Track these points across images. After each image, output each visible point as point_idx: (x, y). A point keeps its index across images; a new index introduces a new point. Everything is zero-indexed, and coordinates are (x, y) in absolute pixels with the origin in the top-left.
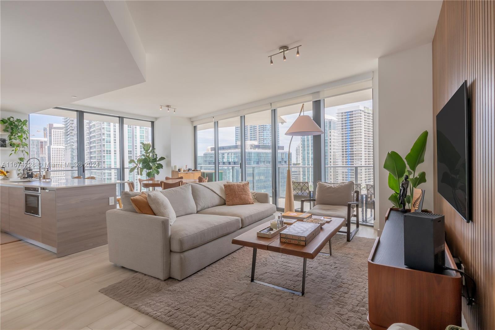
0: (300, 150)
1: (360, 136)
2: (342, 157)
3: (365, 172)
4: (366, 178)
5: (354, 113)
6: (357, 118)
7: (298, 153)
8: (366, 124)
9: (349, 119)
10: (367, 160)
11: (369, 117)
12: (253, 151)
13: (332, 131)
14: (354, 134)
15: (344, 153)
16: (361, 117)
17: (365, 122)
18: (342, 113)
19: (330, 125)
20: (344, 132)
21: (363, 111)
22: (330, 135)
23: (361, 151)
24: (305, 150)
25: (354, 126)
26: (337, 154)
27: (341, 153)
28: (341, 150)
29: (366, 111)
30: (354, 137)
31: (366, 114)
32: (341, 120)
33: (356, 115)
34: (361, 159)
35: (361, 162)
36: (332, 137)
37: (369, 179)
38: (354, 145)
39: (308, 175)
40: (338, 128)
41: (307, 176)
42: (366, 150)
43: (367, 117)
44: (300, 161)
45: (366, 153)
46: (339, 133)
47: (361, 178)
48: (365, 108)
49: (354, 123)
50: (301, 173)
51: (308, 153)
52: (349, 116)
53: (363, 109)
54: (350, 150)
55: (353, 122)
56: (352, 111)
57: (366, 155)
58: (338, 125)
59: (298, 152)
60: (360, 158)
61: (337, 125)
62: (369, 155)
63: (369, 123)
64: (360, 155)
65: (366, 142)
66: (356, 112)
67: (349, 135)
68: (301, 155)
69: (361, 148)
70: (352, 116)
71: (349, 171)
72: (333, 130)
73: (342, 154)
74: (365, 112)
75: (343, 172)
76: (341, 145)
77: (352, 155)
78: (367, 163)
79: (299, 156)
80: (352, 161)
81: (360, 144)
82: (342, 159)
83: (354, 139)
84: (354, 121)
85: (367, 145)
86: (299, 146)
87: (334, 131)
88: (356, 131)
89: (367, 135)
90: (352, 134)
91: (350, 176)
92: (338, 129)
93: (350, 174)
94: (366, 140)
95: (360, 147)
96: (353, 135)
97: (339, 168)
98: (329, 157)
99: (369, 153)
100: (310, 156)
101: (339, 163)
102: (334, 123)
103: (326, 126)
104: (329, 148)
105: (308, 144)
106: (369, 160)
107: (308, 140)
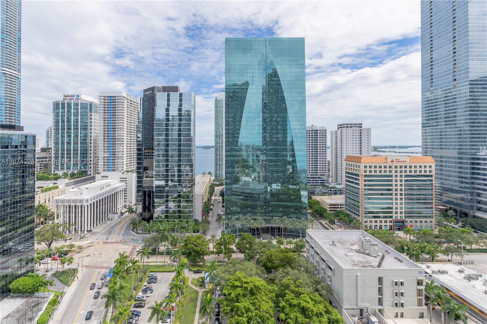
0: (53, 133)
1: (122, 122)
2: (104, 141)
4: (128, 162)
5: (117, 98)
6: (120, 103)
7: (49, 136)
9: (111, 104)
10: (129, 145)
11: (131, 105)
13: (93, 114)
15: (106, 137)
16: (124, 104)
17: (128, 108)
18: (105, 97)
19: (91, 108)
20: (106, 117)
21: (125, 98)
22: (91, 119)
23: (123, 136)
24: (59, 132)
25: (117, 111)
26: (98, 138)
27: (103, 137)
28: (103, 135)
29: (129, 98)
30: (117, 122)
31: (128, 101)
32: (103, 103)
33: (119, 101)
34: (123, 144)
35: (123, 146)
36: (93, 121)
38: (117, 130)
40: (101, 111)
41: (61, 162)
42: (128, 135)
43: (129, 104)
44: (52, 145)
45: (128, 138)
46: (100, 117)
47: (123, 162)
48: (128, 96)
49: (117, 109)
50: (53, 159)
51: (63, 136)
52: (112, 101)
53: (126, 96)
54: (112, 135)
56: (115, 97)
57: (128, 140)
58: (100, 109)
59: (50, 134)
60: (122, 142)
61: (98, 109)
62: (131, 140)
63: (131, 110)
64: (122, 140)
65: (128, 128)
66: (119, 98)
67: (111, 119)
68: (53, 138)
69: (123, 134)
71: (111, 156)
73: (104, 139)
74: (127, 99)
75: (104, 157)
76: (103, 130)
77: (114, 140)
78: (129, 148)
80: (114, 145)
81: (122, 129)
83: (116, 124)
84: (117, 106)
86: (51, 128)
87: (95, 114)
88: (118, 117)
89: (129, 121)
90: (114, 119)
91: (111, 161)
92: (99, 113)
93: (111, 158)
94: (128, 126)
95: (122, 132)
96: (115, 121)
97: (100, 153)
98: (89, 141)
99: (131, 138)
100: (66, 139)
101: (100, 148)
102: (96, 106)
103: (86, 108)
104: (89, 131)
105: (63, 126)
106: (131, 145)
107: (63, 121)
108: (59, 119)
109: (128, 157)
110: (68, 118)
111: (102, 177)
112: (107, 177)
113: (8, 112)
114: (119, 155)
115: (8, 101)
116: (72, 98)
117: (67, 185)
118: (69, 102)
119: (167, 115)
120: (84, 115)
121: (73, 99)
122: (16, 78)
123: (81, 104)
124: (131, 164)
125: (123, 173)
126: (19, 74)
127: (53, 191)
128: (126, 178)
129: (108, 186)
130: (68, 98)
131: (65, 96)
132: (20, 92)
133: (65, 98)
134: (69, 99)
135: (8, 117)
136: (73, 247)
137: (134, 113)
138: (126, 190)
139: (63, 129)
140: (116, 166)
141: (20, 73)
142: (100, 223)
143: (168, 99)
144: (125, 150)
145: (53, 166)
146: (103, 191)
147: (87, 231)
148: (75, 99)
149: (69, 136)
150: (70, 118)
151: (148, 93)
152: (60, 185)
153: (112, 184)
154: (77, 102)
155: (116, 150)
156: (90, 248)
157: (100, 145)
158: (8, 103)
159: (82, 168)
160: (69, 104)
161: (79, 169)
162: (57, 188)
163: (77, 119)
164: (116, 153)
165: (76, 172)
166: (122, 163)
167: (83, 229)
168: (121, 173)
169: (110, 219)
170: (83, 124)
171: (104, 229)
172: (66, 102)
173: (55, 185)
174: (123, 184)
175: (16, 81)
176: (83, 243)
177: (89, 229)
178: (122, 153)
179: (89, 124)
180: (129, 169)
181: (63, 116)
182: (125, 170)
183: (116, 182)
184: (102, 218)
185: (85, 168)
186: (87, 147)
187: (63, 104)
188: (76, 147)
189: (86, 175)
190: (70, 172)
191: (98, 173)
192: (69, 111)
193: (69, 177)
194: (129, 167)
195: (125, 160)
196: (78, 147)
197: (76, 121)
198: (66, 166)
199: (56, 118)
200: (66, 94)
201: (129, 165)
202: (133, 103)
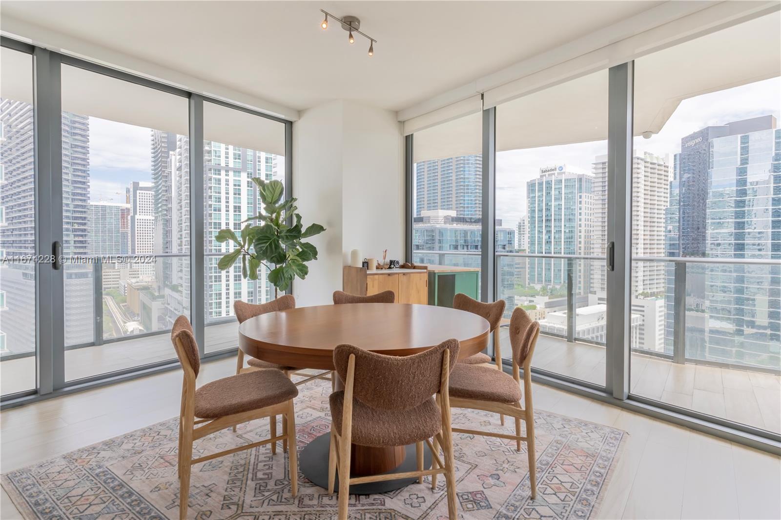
0: (526, 227)
1: (636, 204)
2: (602, 240)
3: (644, 267)
4: (645, 278)
7: (522, 232)
8: (646, 183)
12: (448, 226)
13: (583, 195)
15: (606, 233)
16: (639, 171)
17: (646, 179)
18: (604, 163)
19: (581, 185)
21: (642, 159)
22: (580, 203)
24: (535, 227)
26: (592, 234)
27: (600, 233)
28: (601, 228)
29: (648, 160)
31: (647, 165)
32: (601, 175)
35: (637, 249)
36: (584, 205)
37: (650, 280)
40: (596, 189)
41: (538, 270)
42: (646, 228)
43: (649, 170)
44: (526, 246)
46: (597, 198)
47: (637, 277)
48: (647, 155)
50: (527, 266)
51: (540, 232)
53: (642, 156)
57: (646, 237)
58: (596, 184)
59: (522, 230)
60: (635, 241)
61: (593, 185)
63: (652, 180)
64: (635, 237)
65: (646, 215)
68: (527, 235)
69: (638, 225)
72: (586, 192)
73: (602, 235)
74: (645, 162)
75: (602, 266)
76: (601, 219)
78: (648, 251)
79: (523, 236)
82: (602, 244)
85: (648, 219)
86: (524, 220)
87: (587, 195)
89: (648, 201)
92: (594, 192)
94: (646, 210)
98: (577, 240)
99: (652, 233)
100: (544, 237)
101: (595, 250)
102: (588, 180)
103: (573, 186)
104: (577, 223)
105: (540, 217)
106: (652, 246)
107: (541, 211)
108: (535, 207)
109: (646, 269)
110: (547, 204)
111: (599, 299)
113: (478, 202)
117: (547, 306)
118: (549, 179)
119: (742, 182)
120: (570, 197)
121: (554, 174)
123: (565, 180)
124: (652, 282)
125: (637, 297)
128: (643, 307)
130: (547, 174)
131: (543, 172)
133: (544, 174)
134: (549, 175)
137: (660, 185)
138: (642, 327)
139: (541, 221)
143: (742, 148)
145: (527, 276)
146: (602, 323)
148: (556, 174)
149: (549, 232)
150: (549, 204)
151: (692, 143)
152: (538, 304)
154: (559, 178)
157: (595, 246)
160: (549, 183)
161: (562, 282)
162: (534, 308)
163: (559, 204)
170: (568, 213)
172: (544, 180)
173: (531, 304)
174: (637, 316)
179: (577, 212)
180: (649, 291)
181: (540, 201)
182: (641, 291)
187: (541, 184)
188: (559, 248)
190: (551, 287)
191: (591, 292)
192: (548, 194)
193: (549, 294)
194: (648, 286)
195: (640, 274)
196: (561, 249)
197: (559, 209)
198: (545, 278)
199: (531, 206)
200: (544, 167)
201: (648, 282)
202: (657, 167)
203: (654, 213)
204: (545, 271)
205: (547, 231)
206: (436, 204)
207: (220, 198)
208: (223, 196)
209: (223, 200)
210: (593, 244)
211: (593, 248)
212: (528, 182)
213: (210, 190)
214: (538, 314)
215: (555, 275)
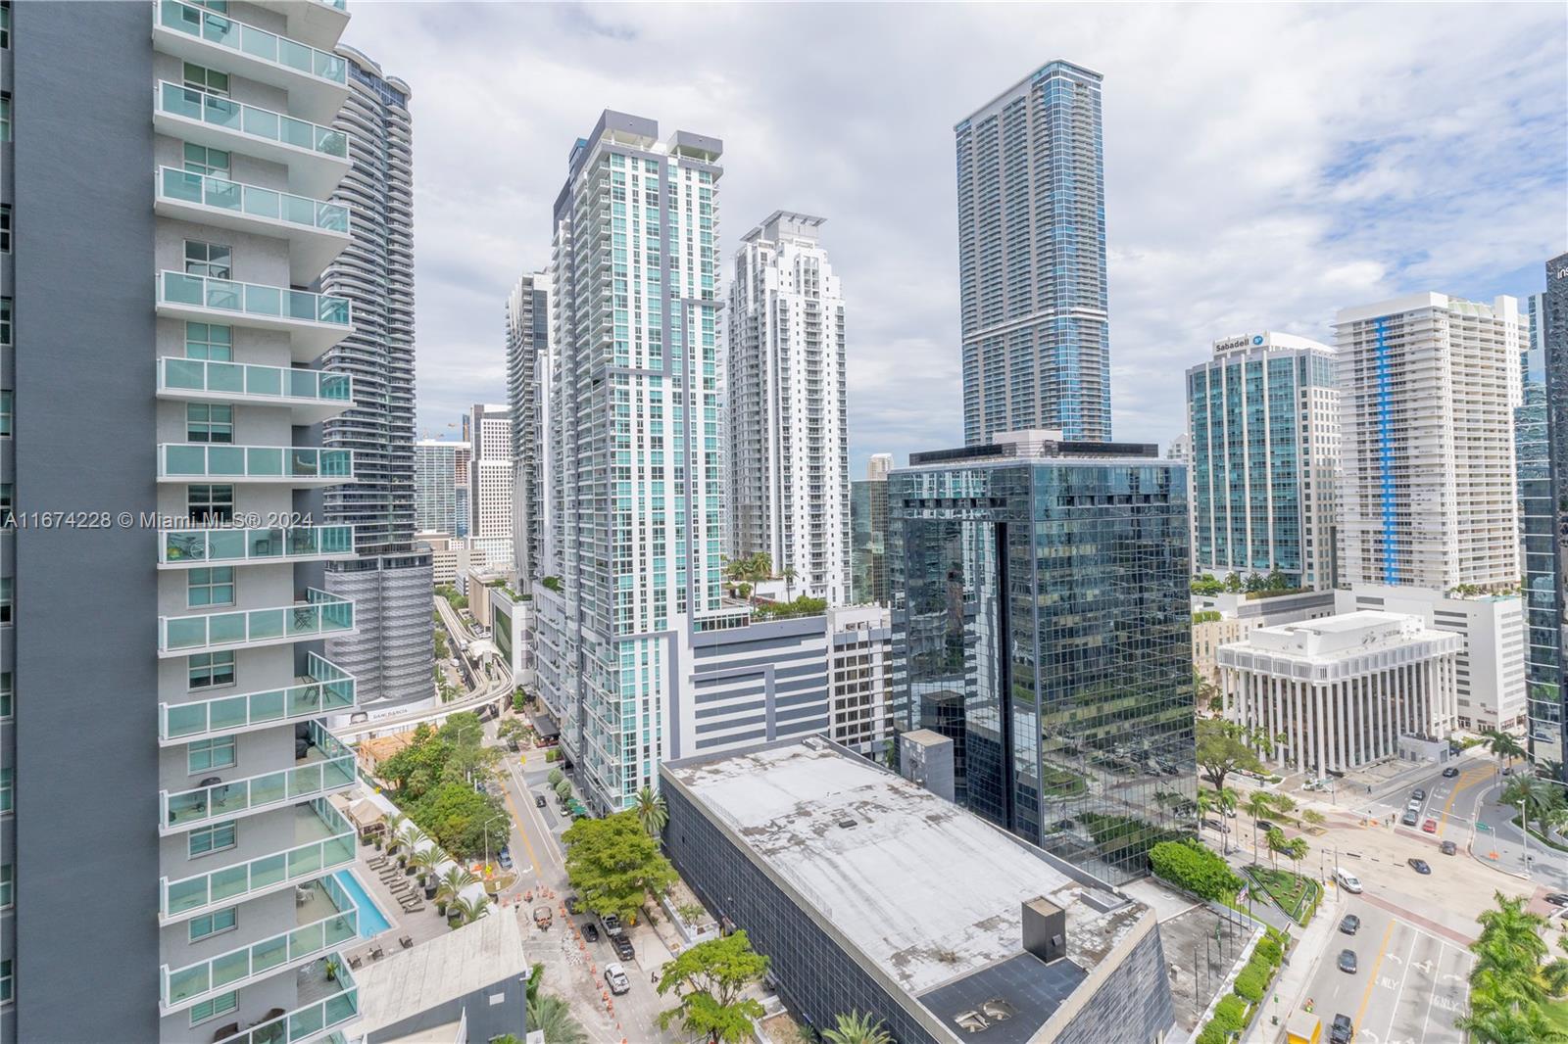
1: (1434, 403)
2: (1361, 478)
3: (1460, 532)
4: (1464, 555)
5: (1406, 319)
6: (1421, 336)
8: (1456, 359)
9: (1386, 343)
10: (1470, 489)
12: (1048, 460)
13: (1312, 389)
14: (1407, 396)
15: (1369, 464)
16: (1438, 335)
17: (1456, 350)
18: (1357, 324)
19: (1304, 371)
20: (1366, 392)
21: (1443, 312)
22: (1305, 405)
23: (1442, 456)
24: (1207, 457)
25: (1408, 368)
26: (1336, 467)
27: (1356, 464)
28: (1354, 455)
29: (1458, 311)
30: (1410, 405)
31: (1456, 322)
33: (1417, 328)
34: (1442, 485)
35: (1442, 495)
36: (1313, 411)
37: (1474, 559)
38: (1411, 434)
39: (1220, 541)
40: (1342, 377)
41: (1216, 544)
42: (1460, 452)
43: (1461, 332)
45: (1460, 462)
46: (1345, 394)
47: (1445, 553)
48: (1455, 302)
49: (1409, 358)
50: (1193, 534)
51: (1219, 468)
52: (1386, 334)
53: (1445, 306)
54: (1391, 454)
55: (1403, 354)
56: (1401, 316)
57: (1460, 471)
58: (1341, 368)
60: (1438, 480)
61: (1332, 369)
63: (1469, 352)
64: (1437, 470)
65: (1459, 424)
66: (1418, 316)
67: (1387, 399)
69: (1441, 446)
70: (1398, 332)
71: (1392, 528)
72: (1315, 384)
73: (1360, 469)
74: (1452, 317)
75: (1363, 532)
76: (1355, 438)
77: (1403, 472)
78: (1468, 499)
80: (1403, 491)
81: (1435, 432)
82: (1361, 487)
83: (1409, 415)
84: (1407, 349)
85: (1463, 434)
86: (1178, 445)
87: (1319, 389)
88: (1417, 385)
89: (1463, 397)
90: (1400, 397)
91: (1394, 547)
92: (1338, 382)
93: (1394, 537)
94: (1459, 415)
95: (1436, 441)
96: (1405, 401)
97: (1346, 518)
98: (1300, 480)
99: (1475, 462)
100: (1228, 476)
101: (1345, 500)
102: (1323, 361)
103: (1288, 374)
104: (1298, 447)
105: (1218, 437)
106: (1476, 489)
107: (1218, 424)
108: (1206, 418)
109: (1464, 536)
110: (1231, 412)
111: (1360, 600)
112: (1380, 601)
113: (1086, 412)
114: (1426, 527)
115: (1085, 385)
116: (1240, 348)
117: (1244, 613)
118: (1234, 363)
120: (1282, 396)
121: (1244, 352)
122: (1099, 326)
123: (1269, 362)
124: (1478, 563)
125: (1447, 595)
126: (1104, 313)
127: (1206, 624)
128: (1465, 615)
129: (1390, 634)
130: (1228, 352)
131: (1219, 348)
132: (1108, 359)
133: (1221, 352)
134: (1233, 354)
135: (1086, 426)
136: (1291, 809)
137: (1486, 363)
138: (1463, 659)
139: (1218, 446)
140: (1415, 566)
141: (1106, 309)
142: (1367, 758)
144: (1452, 509)
145: (1195, 554)
146: (1374, 649)
147: (1328, 771)
148: (1249, 353)
149: (1237, 466)
150: (1237, 411)
152: (1224, 610)
153: (1404, 629)
154: (1256, 358)
155: (1414, 509)
156: (1346, 830)
157: (1345, 491)
158: (1085, 392)
159: (1281, 564)
160: (1233, 370)
161: (1272, 567)
162: (1216, 617)
163: (1258, 411)
164: (1414, 520)
165: (1264, 575)
166: (1441, 558)
167: (1312, 762)
168: (1440, 594)
169: (1408, 754)
170: (1278, 426)
171: (1388, 785)
172: (1224, 364)
173: (1209, 609)
174: (1451, 634)
175: (1099, 333)
176: (1321, 806)
177: (1333, 768)
178: (1440, 519)
179: (1298, 425)
180: (1476, 583)
181: (1216, 407)
182: (1457, 584)
183: (1421, 626)
184: (1376, 744)
185: (1292, 566)
186: (1295, 499)
187: (1216, 372)
188: (1261, 498)
189: (1297, 589)
190: (1247, 575)
191: (1341, 586)
192: (1234, 391)
193: (1245, 589)
194: (1473, 573)
195: (1453, 547)
196: (1266, 499)
197: (1258, 420)
198: (1233, 557)
199: (1198, 416)
200: (1222, 340)
201: (1471, 564)
202: (1479, 326)
203: (1478, 421)
204: (1233, 544)
205: (1235, 465)
206: (1003, 421)
207: (628, 425)
208: (633, 420)
209: (634, 428)
210: (1341, 487)
211: (1341, 496)
212: (1187, 371)
213: (611, 413)
214: (1224, 630)
215: (1256, 553)
